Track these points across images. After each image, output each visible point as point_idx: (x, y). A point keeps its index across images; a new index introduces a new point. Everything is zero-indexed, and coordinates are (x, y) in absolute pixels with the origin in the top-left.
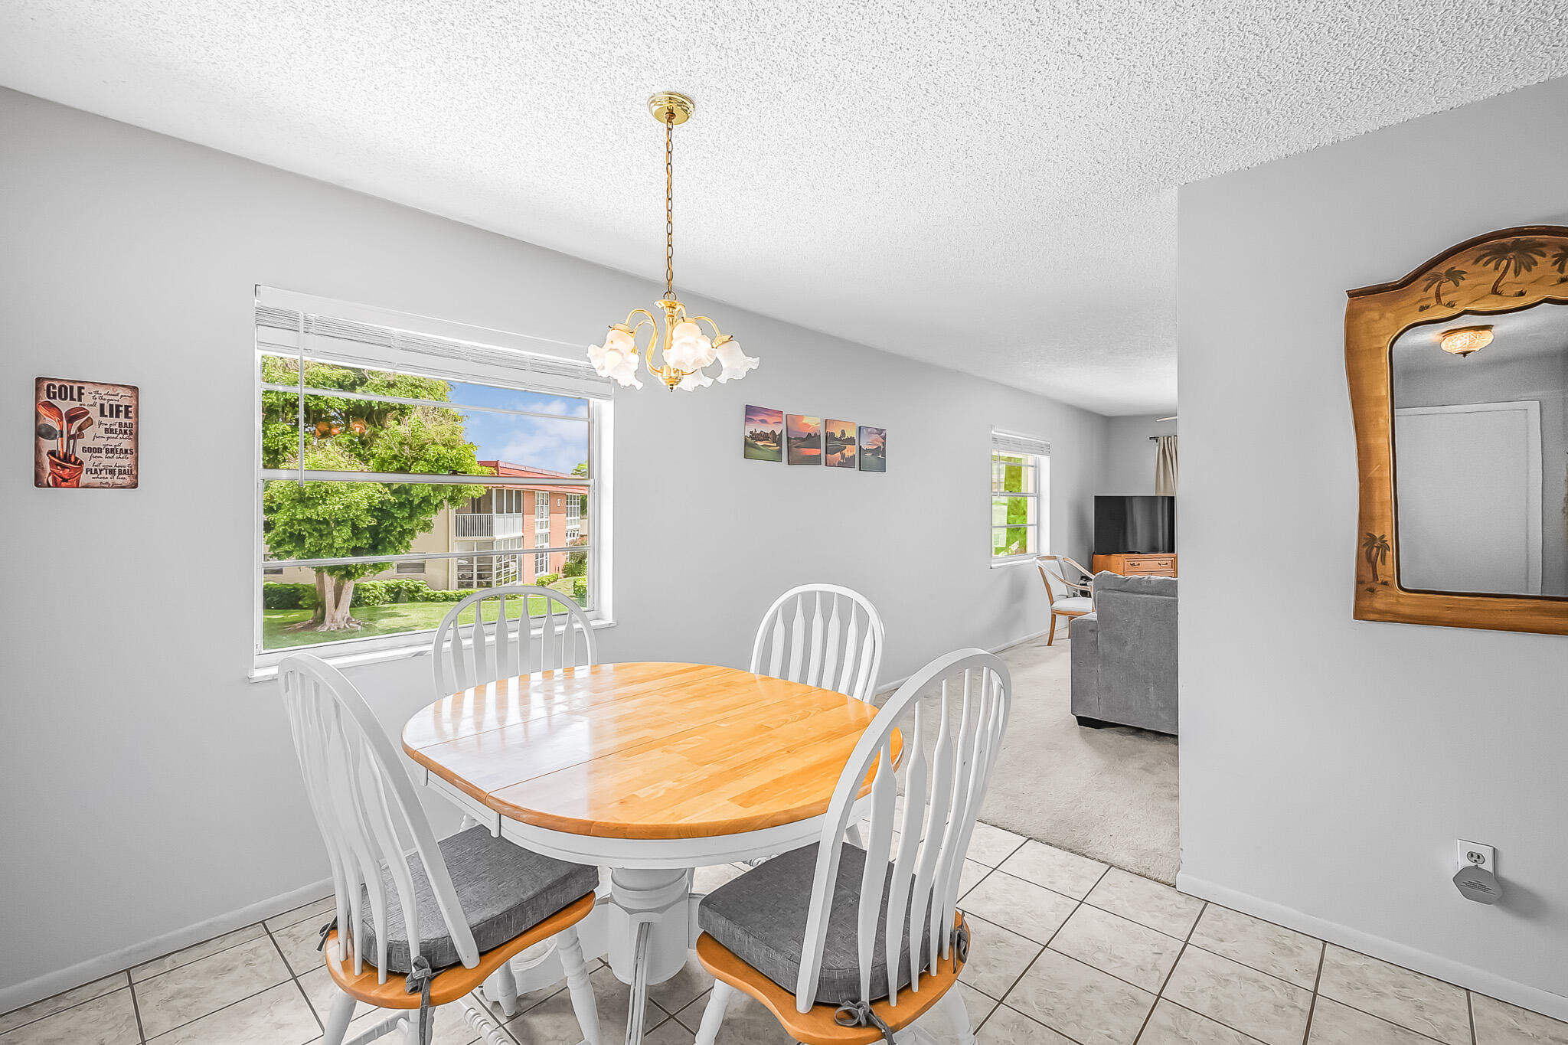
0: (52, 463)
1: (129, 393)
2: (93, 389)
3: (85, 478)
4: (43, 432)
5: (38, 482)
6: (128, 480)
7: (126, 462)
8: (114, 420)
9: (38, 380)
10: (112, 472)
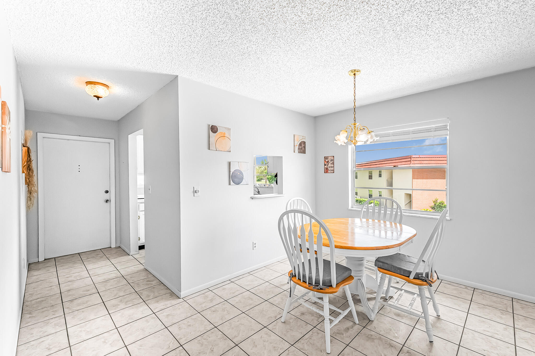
0: (326, 169)
1: (333, 157)
2: (330, 157)
3: (329, 172)
4: (325, 165)
5: (325, 173)
6: (333, 172)
7: (332, 169)
8: (332, 162)
9: (325, 157)
10: (331, 170)
